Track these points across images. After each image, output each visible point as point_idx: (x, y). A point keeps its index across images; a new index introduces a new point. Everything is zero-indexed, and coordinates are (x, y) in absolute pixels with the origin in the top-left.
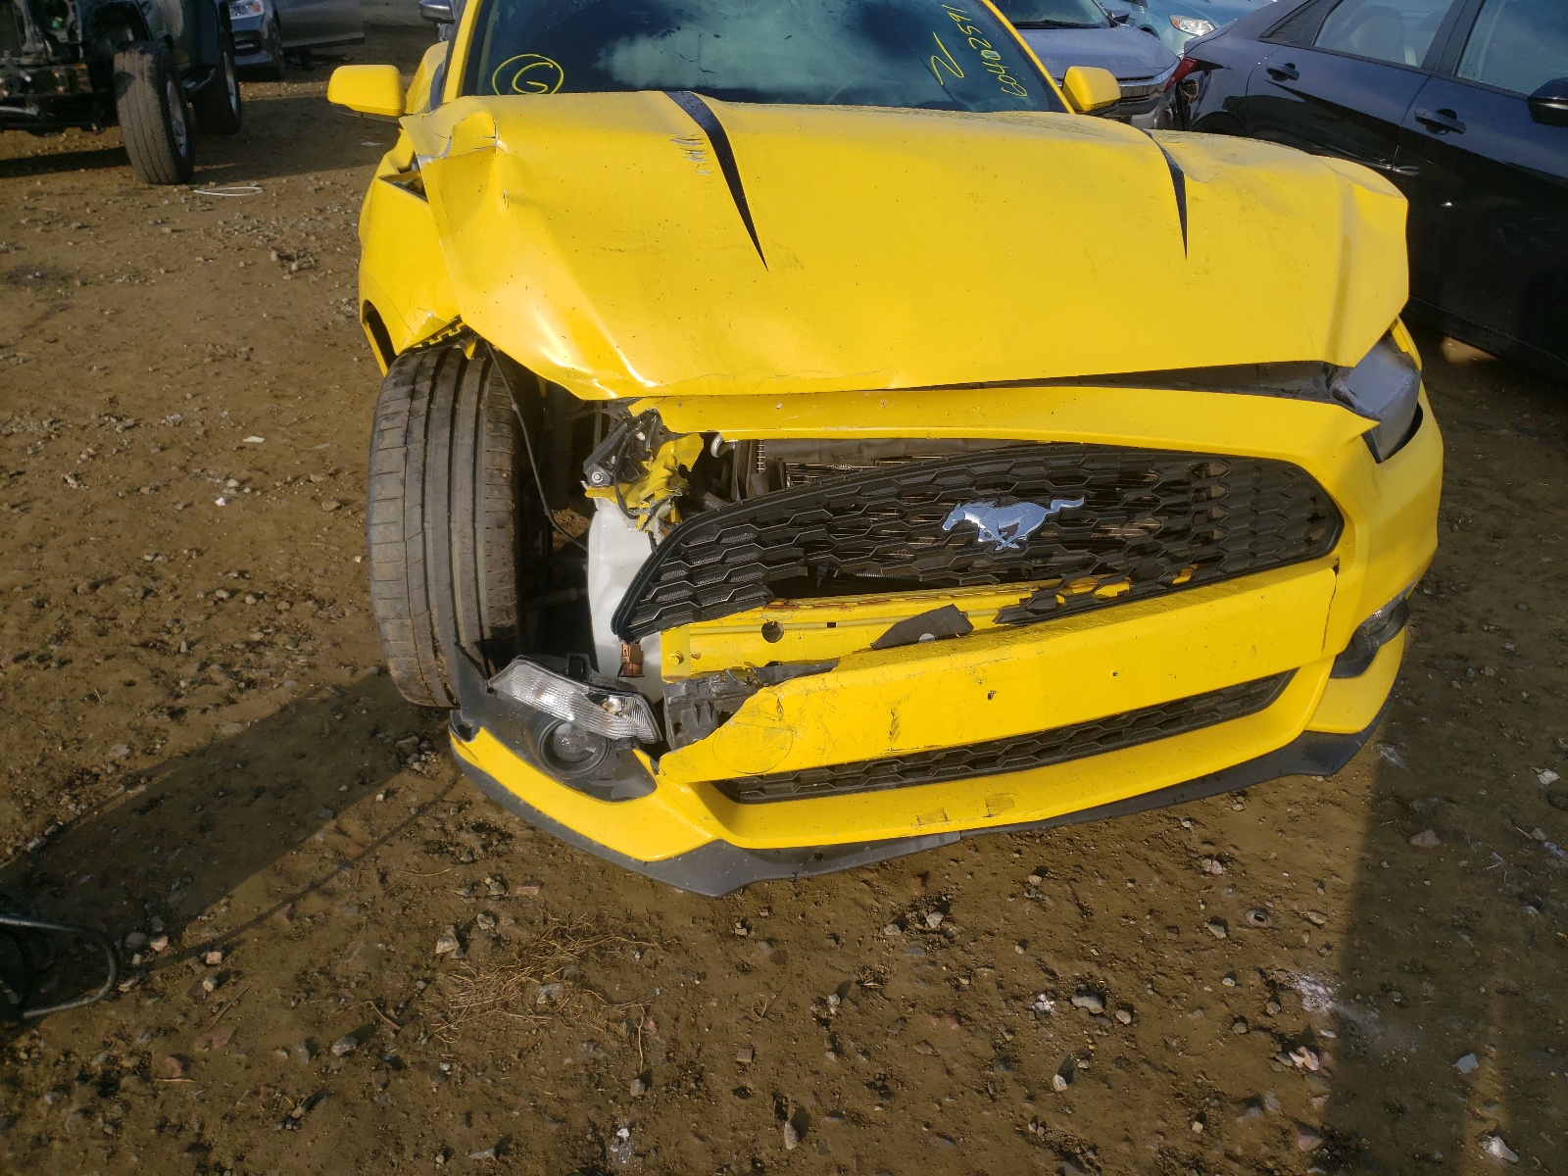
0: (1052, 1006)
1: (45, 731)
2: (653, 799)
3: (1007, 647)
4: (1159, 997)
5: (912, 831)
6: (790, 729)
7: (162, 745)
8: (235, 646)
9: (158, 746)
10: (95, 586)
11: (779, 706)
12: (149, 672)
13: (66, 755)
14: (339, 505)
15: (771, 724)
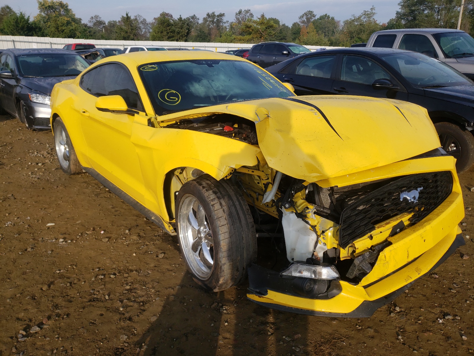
0: (442, 321)
1: (88, 339)
2: (342, 294)
3: (425, 227)
4: (459, 311)
5: (405, 283)
6: (387, 262)
7: (136, 331)
8: (124, 292)
9: (135, 332)
10: (49, 286)
11: (385, 256)
12: (104, 309)
13: (105, 345)
14: (108, 239)
15: (384, 262)
